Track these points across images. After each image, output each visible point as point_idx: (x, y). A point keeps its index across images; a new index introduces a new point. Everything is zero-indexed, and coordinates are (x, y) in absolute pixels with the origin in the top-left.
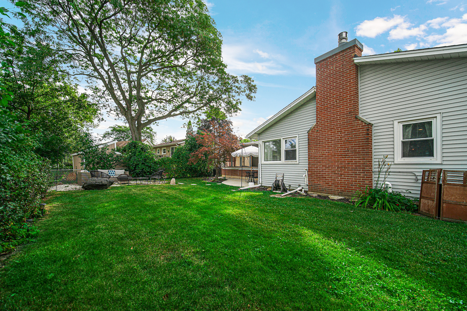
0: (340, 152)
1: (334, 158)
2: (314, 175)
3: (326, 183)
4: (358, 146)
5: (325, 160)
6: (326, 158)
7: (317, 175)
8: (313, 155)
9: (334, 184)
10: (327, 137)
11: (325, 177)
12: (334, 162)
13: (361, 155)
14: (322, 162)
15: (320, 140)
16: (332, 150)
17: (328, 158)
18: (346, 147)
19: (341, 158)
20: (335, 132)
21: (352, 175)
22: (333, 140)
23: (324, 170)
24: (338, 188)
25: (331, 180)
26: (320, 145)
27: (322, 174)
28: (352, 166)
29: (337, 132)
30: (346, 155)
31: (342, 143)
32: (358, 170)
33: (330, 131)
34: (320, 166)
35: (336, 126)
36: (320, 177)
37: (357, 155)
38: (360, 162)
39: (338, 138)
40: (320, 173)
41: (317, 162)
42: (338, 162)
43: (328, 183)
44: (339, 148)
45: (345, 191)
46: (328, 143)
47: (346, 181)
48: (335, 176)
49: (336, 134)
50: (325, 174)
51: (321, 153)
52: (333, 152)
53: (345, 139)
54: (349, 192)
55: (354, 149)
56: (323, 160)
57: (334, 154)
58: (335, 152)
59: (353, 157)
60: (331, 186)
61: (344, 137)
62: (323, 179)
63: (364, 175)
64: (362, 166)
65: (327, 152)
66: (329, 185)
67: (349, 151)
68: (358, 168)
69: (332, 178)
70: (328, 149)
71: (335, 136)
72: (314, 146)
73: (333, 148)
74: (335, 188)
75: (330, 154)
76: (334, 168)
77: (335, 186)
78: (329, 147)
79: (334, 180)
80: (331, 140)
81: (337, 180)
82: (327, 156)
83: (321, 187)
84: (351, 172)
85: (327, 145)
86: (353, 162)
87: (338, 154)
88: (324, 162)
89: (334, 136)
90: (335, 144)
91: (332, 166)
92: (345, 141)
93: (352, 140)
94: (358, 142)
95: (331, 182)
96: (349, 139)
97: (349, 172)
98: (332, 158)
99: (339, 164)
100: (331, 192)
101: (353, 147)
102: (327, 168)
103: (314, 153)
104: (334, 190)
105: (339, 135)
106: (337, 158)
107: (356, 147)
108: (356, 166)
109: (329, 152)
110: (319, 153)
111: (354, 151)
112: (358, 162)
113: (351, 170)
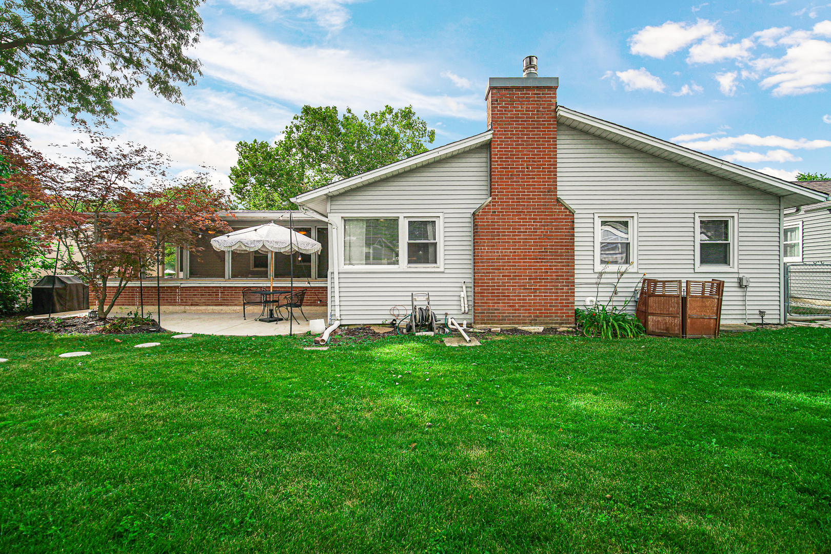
0: (533, 252)
1: (524, 262)
2: (488, 293)
3: (511, 306)
4: (561, 246)
5: (508, 266)
6: (510, 262)
7: (494, 293)
8: (486, 256)
9: (523, 306)
10: (511, 225)
11: (509, 296)
12: (524, 269)
13: (565, 259)
14: (503, 269)
15: (499, 229)
16: (520, 249)
17: (513, 262)
18: (543, 246)
19: (534, 262)
20: (526, 219)
21: (552, 289)
22: (521, 232)
23: (507, 282)
24: (529, 313)
25: (518, 300)
26: (499, 239)
27: (502, 289)
28: (551, 276)
29: (529, 219)
30: (543, 259)
31: (536, 239)
32: (560, 282)
33: (517, 215)
34: (499, 276)
35: (527, 209)
36: (499, 296)
37: (558, 259)
38: (563, 269)
39: (530, 229)
40: (499, 289)
41: (492, 269)
42: (531, 269)
43: (513, 306)
44: (532, 246)
45: (541, 316)
46: (513, 235)
47: (543, 299)
48: (526, 293)
49: (527, 222)
50: (508, 289)
51: (502, 252)
52: (522, 252)
53: (542, 232)
54: (548, 317)
55: (555, 249)
56: (505, 266)
57: (524, 255)
58: (526, 252)
59: (552, 262)
60: (518, 310)
61: (540, 229)
62: (505, 299)
63: (568, 289)
64: (566, 276)
65: (511, 252)
66: (515, 310)
67: (547, 252)
68: (561, 279)
69: (520, 296)
70: (513, 246)
71: (526, 225)
72: (487, 239)
73: (522, 246)
74: (525, 313)
75: (518, 256)
76: (523, 279)
77: (526, 310)
78: (514, 242)
79: (523, 300)
80: (518, 232)
81: (529, 300)
82: (512, 259)
83: (500, 313)
84: (550, 286)
85: (512, 239)
86: (552, 269)
87: (531, 255)
88: (507, 269)
89: (524, 225)
90: (526, 239)
91: (521, 276)
92: (541, 235)
93: (552, 236)
94: (561, 239)
95: (518, 303)
96: (547, 232)
97: (547, 286)
98: (520, 262)
99: (532, 272)
100: (519, 320)
101: (553, 246)
102: (511, 279)
103: (487, 252)
104: (523, 316)
105: (533, 225)
106: (528, 262)
107: (558, 245)
108: (557, 276)
109: (515, 252)
110: (498, 252)
111: (555, 252)
112: (561, 269)
113: (550, 282)
